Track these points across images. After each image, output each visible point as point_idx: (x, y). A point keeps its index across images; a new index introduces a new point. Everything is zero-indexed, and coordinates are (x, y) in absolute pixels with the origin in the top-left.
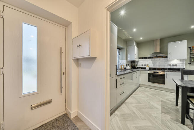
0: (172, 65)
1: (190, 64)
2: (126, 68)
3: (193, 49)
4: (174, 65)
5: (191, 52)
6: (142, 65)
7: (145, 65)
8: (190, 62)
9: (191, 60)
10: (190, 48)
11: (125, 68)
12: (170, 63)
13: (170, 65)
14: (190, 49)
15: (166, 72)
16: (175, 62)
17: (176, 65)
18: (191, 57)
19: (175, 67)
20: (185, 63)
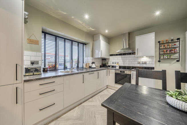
0: (141, 62)
1: (159, 61)
2: (92, 67)
3: (162, 44)
4: (143, 63)
5: (161, 48)
6: (113, 63)
7: (115, 63)
8: (159, 59)
9: (161, 57)
10: (159, 42)
11: (90, 67)
12: (139, 61)
13: (139, 63)
14: (160, 44)
15: (132, 72)
16: (145, 59)
17: (145, 63)
18: (161, 53)
19: (144, 66)
20: (154, 60)
